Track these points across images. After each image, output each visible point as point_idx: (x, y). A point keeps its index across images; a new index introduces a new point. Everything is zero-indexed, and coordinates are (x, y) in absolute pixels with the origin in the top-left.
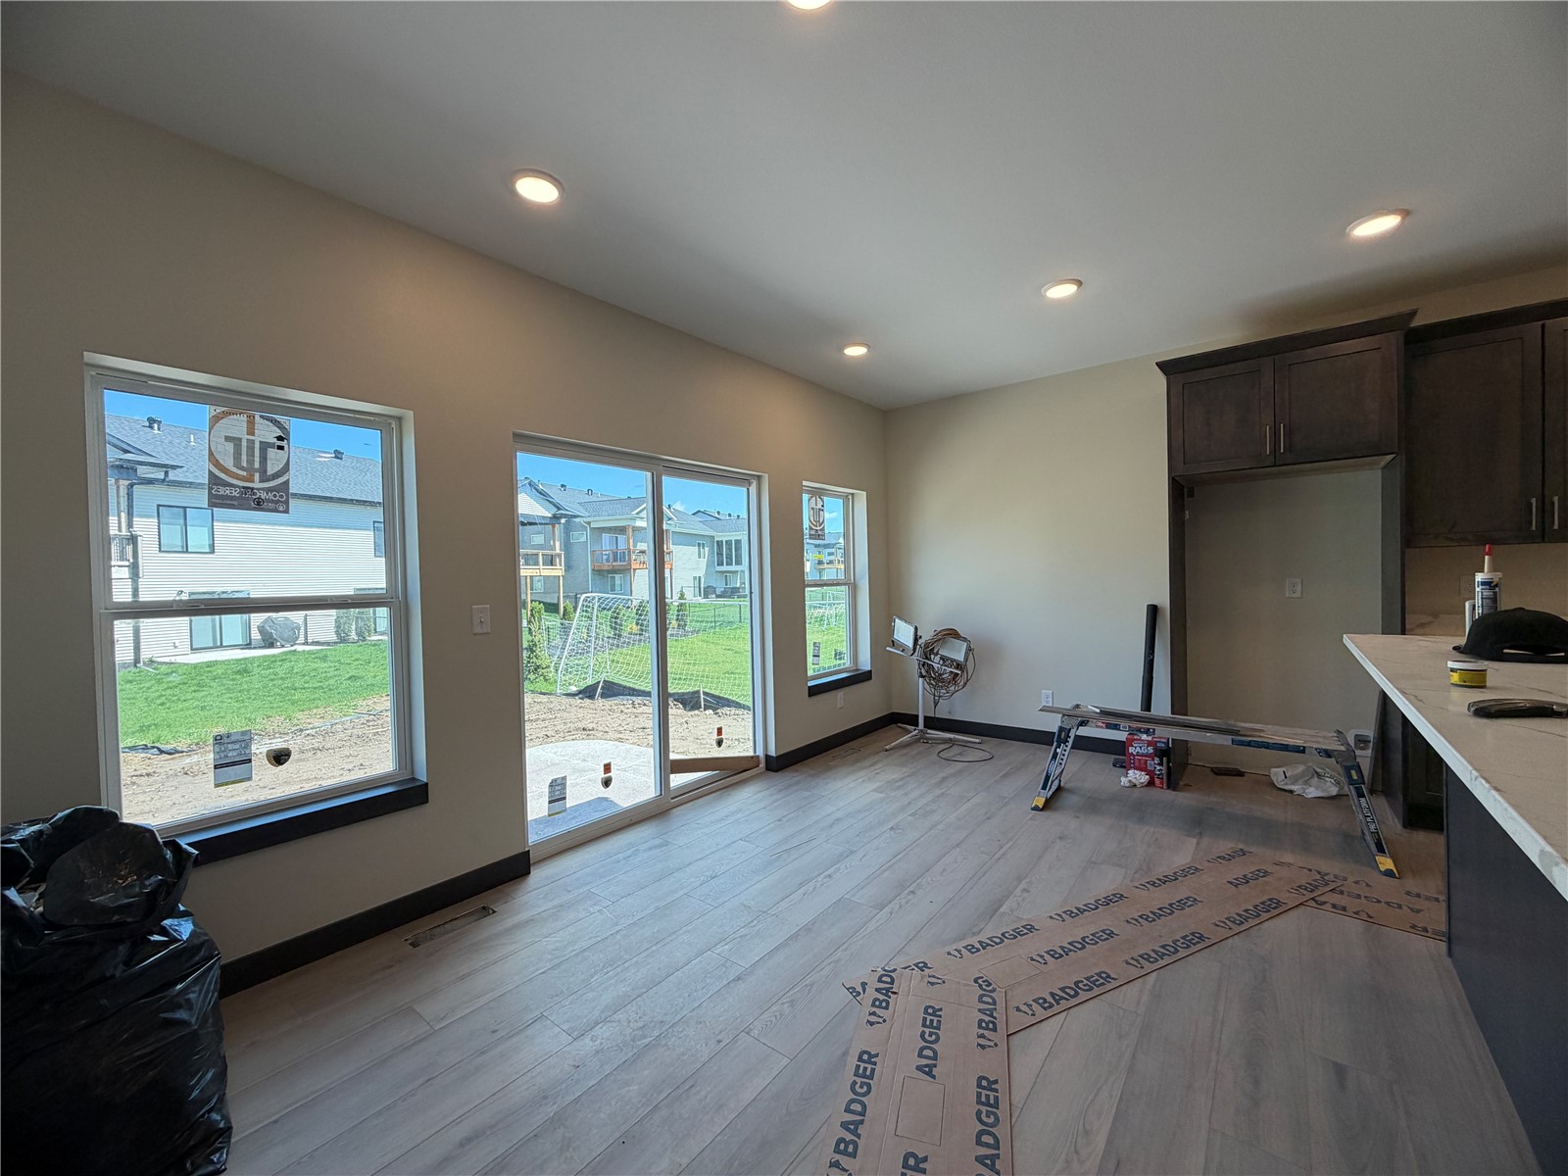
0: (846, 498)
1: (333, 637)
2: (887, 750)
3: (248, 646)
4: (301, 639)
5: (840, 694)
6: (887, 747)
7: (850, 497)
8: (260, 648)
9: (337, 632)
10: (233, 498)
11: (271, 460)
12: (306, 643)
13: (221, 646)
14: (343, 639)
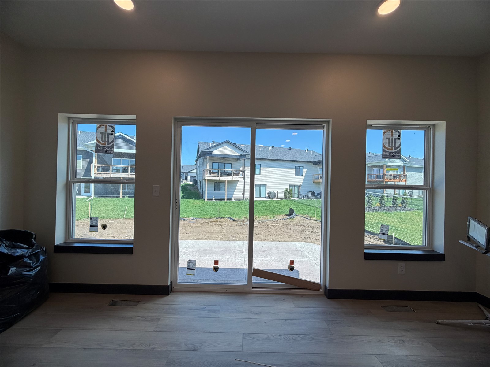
0: (427, 129)
1: (283, 197)
2: (438, 323)
3: (266, 198)
4: (276, 197)
5: (401, 265)
6: (440, 321)
7: (432, 128)
8: (268, 198)
9: (284, 196)
10: (101, 150)
11: (110, 138)
12: (277, 198)
13: (261, 197)
14: (285, 198)
